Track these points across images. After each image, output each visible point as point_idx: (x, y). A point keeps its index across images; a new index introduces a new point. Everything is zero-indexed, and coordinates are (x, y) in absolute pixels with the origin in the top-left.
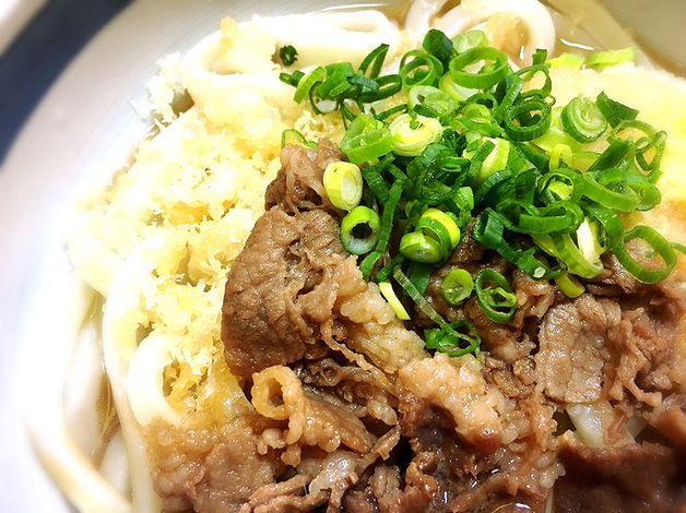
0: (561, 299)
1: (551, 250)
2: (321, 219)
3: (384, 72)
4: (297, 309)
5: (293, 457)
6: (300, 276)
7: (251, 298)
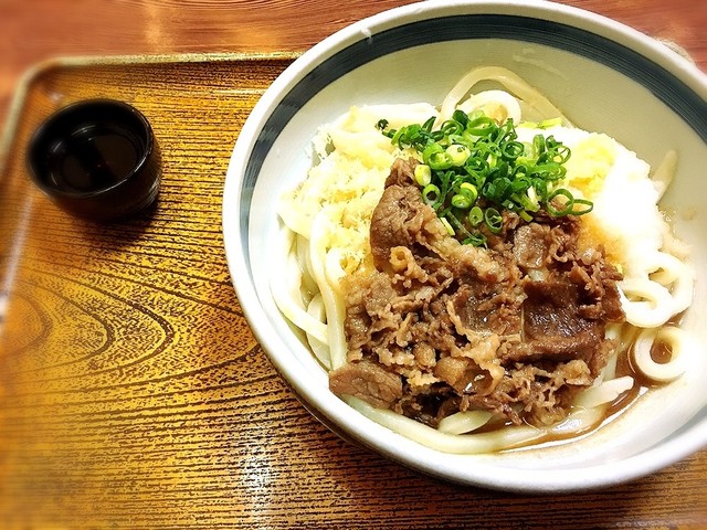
0: (522, 223)
1: (518, 200)
2: (414, 189)
3: (433, 131)
4: (405, 227)
5: (408, 284)
6: (406, 214)
7: (385, 222)
